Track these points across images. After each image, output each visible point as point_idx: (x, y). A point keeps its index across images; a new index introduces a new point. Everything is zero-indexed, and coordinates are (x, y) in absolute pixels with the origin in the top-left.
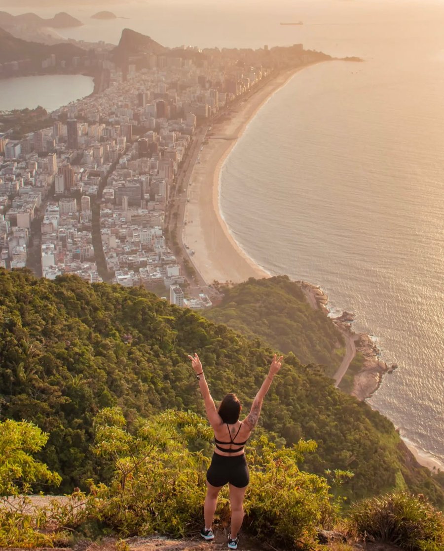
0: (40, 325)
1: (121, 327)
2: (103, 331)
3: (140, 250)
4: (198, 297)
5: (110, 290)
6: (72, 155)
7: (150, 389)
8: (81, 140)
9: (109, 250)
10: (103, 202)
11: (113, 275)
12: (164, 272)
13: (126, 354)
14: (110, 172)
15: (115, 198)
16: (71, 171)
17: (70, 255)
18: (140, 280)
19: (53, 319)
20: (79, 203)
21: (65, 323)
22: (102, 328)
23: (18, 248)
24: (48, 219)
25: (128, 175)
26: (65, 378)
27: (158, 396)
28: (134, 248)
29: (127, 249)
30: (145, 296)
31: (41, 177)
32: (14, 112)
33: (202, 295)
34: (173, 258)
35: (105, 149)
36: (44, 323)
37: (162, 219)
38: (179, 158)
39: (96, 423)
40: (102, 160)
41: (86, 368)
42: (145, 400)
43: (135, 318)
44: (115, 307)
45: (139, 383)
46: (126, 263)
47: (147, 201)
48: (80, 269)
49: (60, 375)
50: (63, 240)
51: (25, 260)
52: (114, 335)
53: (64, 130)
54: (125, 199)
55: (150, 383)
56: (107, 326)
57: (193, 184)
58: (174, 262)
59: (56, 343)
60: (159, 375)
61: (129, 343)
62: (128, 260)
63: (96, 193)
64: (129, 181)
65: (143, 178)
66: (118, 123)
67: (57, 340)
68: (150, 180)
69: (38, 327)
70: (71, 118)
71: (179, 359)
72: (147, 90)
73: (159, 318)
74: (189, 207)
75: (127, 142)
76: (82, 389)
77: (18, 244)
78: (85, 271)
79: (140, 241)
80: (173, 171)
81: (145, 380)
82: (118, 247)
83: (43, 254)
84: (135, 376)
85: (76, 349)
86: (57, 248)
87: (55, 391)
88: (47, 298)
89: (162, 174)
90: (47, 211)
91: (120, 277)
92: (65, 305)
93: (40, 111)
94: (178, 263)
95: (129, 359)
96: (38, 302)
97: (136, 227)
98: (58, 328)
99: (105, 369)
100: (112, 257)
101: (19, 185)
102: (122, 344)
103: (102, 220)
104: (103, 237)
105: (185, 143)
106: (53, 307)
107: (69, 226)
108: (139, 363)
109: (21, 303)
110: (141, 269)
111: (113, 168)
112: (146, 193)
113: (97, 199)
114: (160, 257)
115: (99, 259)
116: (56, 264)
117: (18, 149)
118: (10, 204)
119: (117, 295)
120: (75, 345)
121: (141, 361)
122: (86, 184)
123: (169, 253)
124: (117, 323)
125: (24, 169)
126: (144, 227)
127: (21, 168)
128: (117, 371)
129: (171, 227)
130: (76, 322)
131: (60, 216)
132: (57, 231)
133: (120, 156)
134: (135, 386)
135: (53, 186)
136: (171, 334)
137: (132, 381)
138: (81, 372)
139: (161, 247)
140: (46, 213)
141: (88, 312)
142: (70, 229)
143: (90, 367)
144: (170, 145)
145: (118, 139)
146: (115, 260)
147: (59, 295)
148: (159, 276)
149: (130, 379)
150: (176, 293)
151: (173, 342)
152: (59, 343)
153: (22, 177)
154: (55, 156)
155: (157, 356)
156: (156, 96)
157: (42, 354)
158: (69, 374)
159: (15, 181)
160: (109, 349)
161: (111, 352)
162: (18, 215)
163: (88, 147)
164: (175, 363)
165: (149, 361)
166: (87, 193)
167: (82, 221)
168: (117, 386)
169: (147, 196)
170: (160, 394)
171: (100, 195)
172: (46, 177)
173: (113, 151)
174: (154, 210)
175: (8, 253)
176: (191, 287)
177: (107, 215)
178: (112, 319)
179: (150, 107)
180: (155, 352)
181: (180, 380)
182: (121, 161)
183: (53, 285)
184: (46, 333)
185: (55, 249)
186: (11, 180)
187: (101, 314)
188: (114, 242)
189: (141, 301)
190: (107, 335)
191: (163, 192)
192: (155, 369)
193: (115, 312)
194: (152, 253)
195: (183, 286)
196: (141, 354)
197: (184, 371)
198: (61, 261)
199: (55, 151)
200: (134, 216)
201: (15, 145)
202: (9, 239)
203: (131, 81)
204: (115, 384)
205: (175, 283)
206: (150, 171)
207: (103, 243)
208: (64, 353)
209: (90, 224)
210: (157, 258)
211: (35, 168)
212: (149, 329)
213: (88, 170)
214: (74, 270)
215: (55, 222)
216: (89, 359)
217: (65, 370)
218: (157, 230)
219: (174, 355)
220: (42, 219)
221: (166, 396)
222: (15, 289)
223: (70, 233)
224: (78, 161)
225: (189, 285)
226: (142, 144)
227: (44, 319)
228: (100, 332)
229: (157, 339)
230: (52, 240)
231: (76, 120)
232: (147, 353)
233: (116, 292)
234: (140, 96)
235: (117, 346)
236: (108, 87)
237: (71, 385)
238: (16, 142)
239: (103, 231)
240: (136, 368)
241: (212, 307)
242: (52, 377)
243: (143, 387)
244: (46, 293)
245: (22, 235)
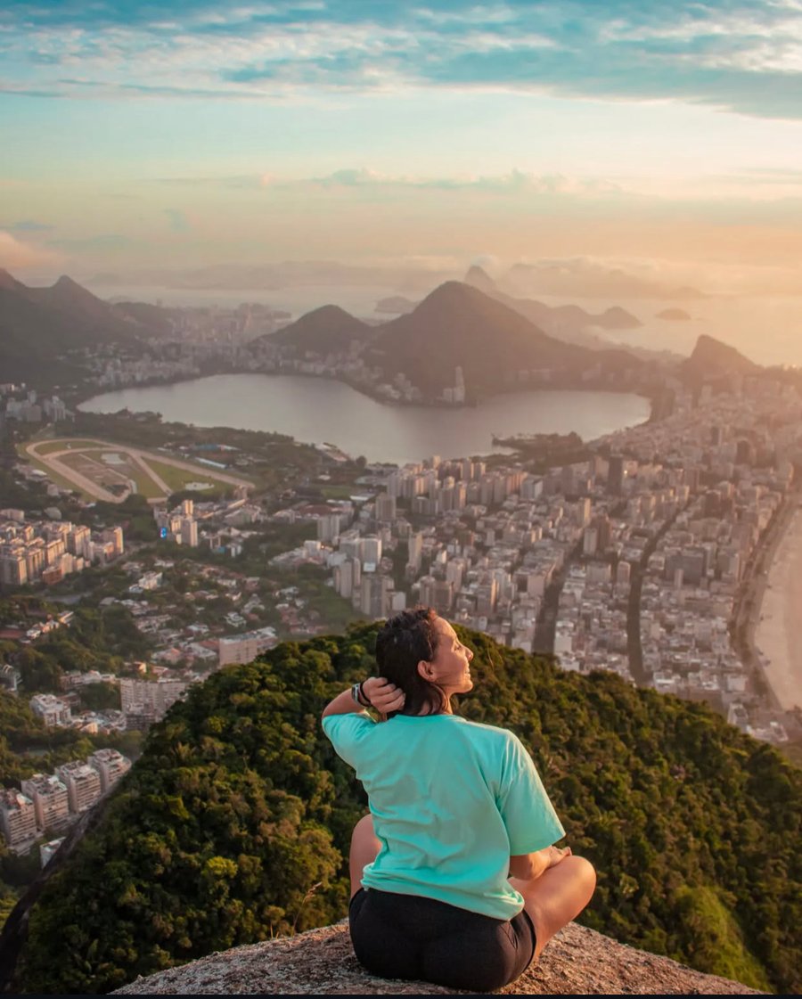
0: (565, 735)
1: (672, 756)
2: (646, 756)
3: (692, 648)
4: (768, 726)
5: (661, 701)
6: (612, 502)
7: (703, 847)
8: (627, 484)
9: (649, 640)
10: (648, 574)
11: (649, 676)
12: (723, 684)
13: (674, 792)
14: (662, 533)
15: (665, 570)
16: (607, 525)
17: (593, 641)
18: (688, 689)
19: (581, 728)
20: (614, 571)
21: (596, 737)
22: (646, 752)
23: (524, 622)
24: (569, 587)
25: (687, 540)
26: (590, 813)
27: (712, 860)
28: (684, 644)
29: (674, 643)
30: (709, 716)
31: (567, 529)
32: (539, 437)
33: (774, 724)
34: (739, 664)
35: (659, 501)
36: (569, 732)
37: (729, 608)
38: (763, 523)
39: (625, 882)
40: (653, 514)
41: (620, 803)
42: (694, 863)
43: (692, 745)
44: (666, 726)
45: (689, 837)
46: (670, 662)
47: (710, 580)
48: (605, 661)
49: (583, 807)
50: (587, 618)
51: (532, 638)
52: (660, 764)
53: (603, 467)
54: (680, 574)
55: (703, 840)
56: (652, 751)
57: (780, 564)
58: (738, 672)
59: (583, 762)
60: (717, 831)
61: (680, 778)
62: (675, 659)
63: (639, 560)
64: (688, 549)
65: (708, 547)
66: (680, 465)
67: (584, 758)
68: (718, 550)
69: (561, 737)
70: (615, 452)
71: (747, 813)
72: (726, 423)
73: (727, 751)
74: (768, 594)
75: (691, 492)
76: (611, 833)
77: (526, 618)
78: (613, 665)
79: (693, 635)
80: (752, 542)
81: (697, 834)
82: (662, 638)
83: (558, 634)
84: (685, 827)
85: (609, 776)
86: (578, 628)
87: (576, 827)
88: (577, 700)
89: (736, 543)
90: (569, 576)
91: (659, 681)
92: (599, 713)
93: (574, 438)
94: (745, 673)
95: (678, 800)
96: (565, 703)
97: (690, 614)
98: (587, 742)
99: (644, 810)
100: (651, 651)
101: (535, 536)
102: (670, 778)
103: (643, 598)
104: (643, 623)
105: (774, 504)
106: (583, 713)
107: (599, 601)
108: (691, 809)
109: (543, 702)
110: (690, 675)
111: (666, 528)
112: (710, 568)
113: (640, 567)
114: (720, 660)
115: (633, 650)
116: (573, 649)
117: (539, 488)
118: (520, 559)
119: (669, 708)
120: (608, 770)
121: (694, 807)
122: (626, 545)
123: (733, 657)
124: (667, 747)
125: (545, 515)
126: (703, 615)
127: (540, 514)
128: (660, 815)
129: (740, 621)
130: (612, 739)
131: (587, 584)
132: (579, 605)
133: (678, 512)
134: (682, 840)
135: (580, 542)
136: (740, 776)
137: (679, 832)
138: (612, 808)
139: (722, 647)
140: (568, 579)
141: (628, 726)
142: (598, 604)
143: (624, 803)
144: (752, 504)
145: (678, 488)
146: (656, 656)
147: (593, 697)
148: (715, 687)
149: (677, 829)
150: (738, 716)
151: (741, 788)
152: (587, 763)
153: (540, 525)
154: (588, 502)
155: (717, 803)
156: (737, 433)
157: (563, 775)
158: (596, 809)
159: (531, 530)
160: (651, 783)
161: (655, 787)
162: (529, 577)
163: (634, 495)
164: (741, 818)
165: (705, 808)
166: (627, 558)
167: (615, 597)
168: (658, 836)
169: (710, 573)
170: (715, 858)
171: (644, 562)
172: (573, 530)
173: (670, 504)
174: (718, 593)
175: (510, 627)
176: (760, 709)
177: (651, 593)
178: (660, 743)
179: (727, 447)
180: (715, 797)
181: (746, 842)
182: (679, 519)
183: (586, 682)
184: (571, 746)
185: (575, 629)
186: (525, 528)
187: (646, 733)
188: (657, 631)
189: (703, 723)
190: (650, 763)
191: (735, 569)
192: (712, 822)
193: (665, 732)
194: (709, 654)
195: (749, 706)
196: (695, 796)
197: (753, 832)
198: (581, 647)
199: (589, 496)
200: (690, 599)
201: (536, 482)
202: (513, 607)
203: (704, 409)
204: (657, 832)
205: (738, 701)
206: (718, 537)
207: (642, 630)
208: (592, 778)
209: (626, 602)
210: (716, 661)
211: (559, 515)
212: (710, 763)
213: (631, 527)
214: (597, 662)
215: (578, 593)
216: (625, 792)
217: (590, 800)
218: (720, 623)
219: (741, 806)
220: (561, 587)
221: (723, 862)
222: (537, 682)
223: (597, 610)
224: (619, 512)
225: (757, 706)
226: (711, 498)
227: (570, 727)
228: (642, 757)
229: (719, 780)
230: (571, 616)
231: (621, 455)
232: (703, 796)
233: (670, 704)
234: (715, 431)
235: (663, 780)
236: (671, 414)
237: (597, 823)
238: (538, 477)
239: (645, 613)
240: (686, 815)
241: (788, 744)
242: (573, 808)
243: (693, 843)
244: (575, 692)
245: (532, 605)
